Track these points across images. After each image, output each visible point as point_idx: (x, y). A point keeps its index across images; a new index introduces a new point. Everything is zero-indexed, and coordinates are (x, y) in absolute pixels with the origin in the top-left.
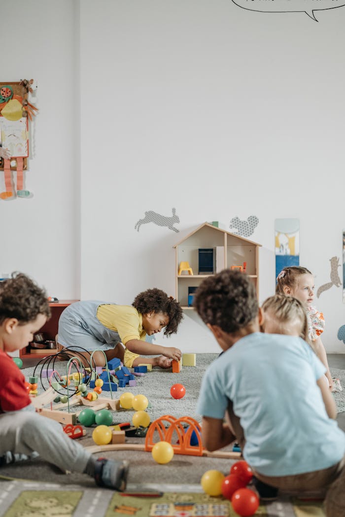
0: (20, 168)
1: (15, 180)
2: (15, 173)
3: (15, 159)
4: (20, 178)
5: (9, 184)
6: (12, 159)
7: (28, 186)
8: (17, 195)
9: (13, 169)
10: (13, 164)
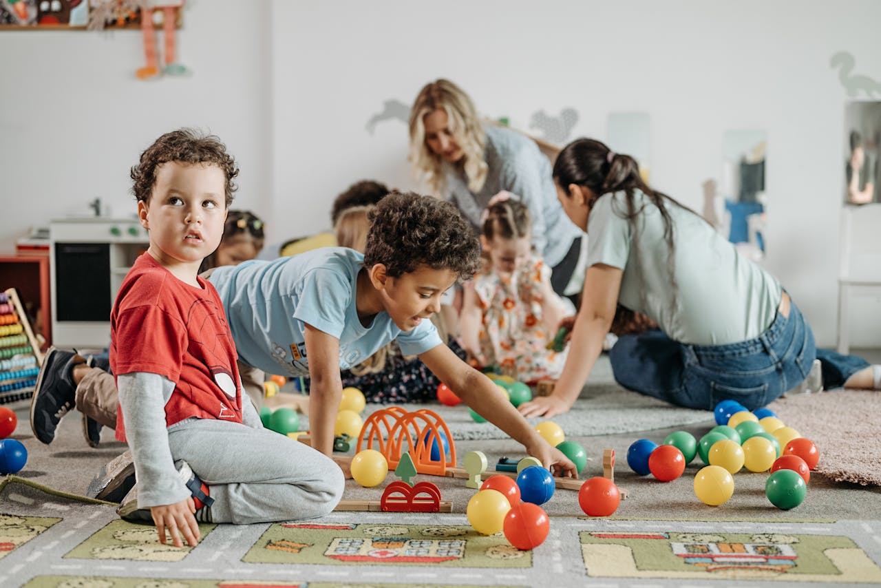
0: (169, 25)
1: (161, 46)
2: (161, 35)
3: (161, 9)
4: (170, 43)
5: (151, 54)
6: (155, 10)
7: (184, 57)
8: (165, 72)
9: (158, 27)
10: (158, 18)
